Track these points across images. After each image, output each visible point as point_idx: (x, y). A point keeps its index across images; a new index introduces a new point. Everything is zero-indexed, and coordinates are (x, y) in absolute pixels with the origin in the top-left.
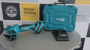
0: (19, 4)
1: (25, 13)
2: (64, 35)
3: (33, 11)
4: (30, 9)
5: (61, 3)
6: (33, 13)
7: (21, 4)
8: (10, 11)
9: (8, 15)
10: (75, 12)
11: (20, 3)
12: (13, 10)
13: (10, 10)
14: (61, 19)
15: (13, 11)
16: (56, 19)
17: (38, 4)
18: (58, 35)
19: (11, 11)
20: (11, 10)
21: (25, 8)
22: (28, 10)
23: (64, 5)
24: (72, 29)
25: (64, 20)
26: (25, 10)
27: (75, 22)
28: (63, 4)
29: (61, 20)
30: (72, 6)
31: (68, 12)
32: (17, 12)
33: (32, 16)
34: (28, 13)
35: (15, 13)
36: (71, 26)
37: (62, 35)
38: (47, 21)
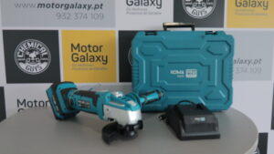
0: (56, 33)
1: (75, 59)
2: (203, 119)
3: (98, 54)
4: (89, 46)
5: (182, 24)
6: (98, 58)
7: (63, 31)
8: (27, 57)
9: (23, 66)
10: (227, 49)
11: (60, 30)
12: (38, 53)
13: (28, 53)
14: (187, 71)
15: (38, 56)
16: (172, 72)
18: (183, 120)
19: (33, 55)
20: (31, 51)
21: (75, 46)
22: (84, 49)
23: (193, 29)
24: (225, 103)
25: (195, 76)
26: (75, 51)
27: (231, 79)
28: (190, 29)
29: (187, 76)
30: (215, 33)
31: (208, 51)
32: (49, 59)
33: (97, 69)
34: (84, 59)
35: (42, 62)
36: (221, 92)
37: (197, 119)
38: (145, 81)
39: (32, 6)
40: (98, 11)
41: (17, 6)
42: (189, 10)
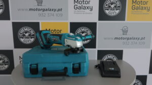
2: (113, 69)
4: (55, 30)
7: (42, 23)
8: (24, 35)
12: (29, 33)
13: (24, 33)
15: (30, 35)
17: (68, 23)
21: (48, 30)
22: (52, 31)
32: (35, 36)
35: (32, 38)
37: (110, 69)
39: (26, 10)
40: (60, 12)
41: (19, 10)
42: (107, 12)
